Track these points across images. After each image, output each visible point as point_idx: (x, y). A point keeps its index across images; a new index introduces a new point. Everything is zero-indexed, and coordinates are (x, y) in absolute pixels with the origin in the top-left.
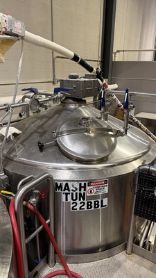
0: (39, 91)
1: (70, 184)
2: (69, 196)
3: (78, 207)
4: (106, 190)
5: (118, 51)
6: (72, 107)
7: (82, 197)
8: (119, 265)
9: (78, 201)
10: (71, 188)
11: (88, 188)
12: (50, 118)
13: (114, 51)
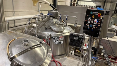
0: (44, 14)
1: (55, 37)
2: (55, 40)
3: (56, 43)
4: (63, 39)
5: (59, 1)
6: (51, 19)
7: (58, 40)
8: (66, 59)
9: (56, 42)
10: (55, 38)
11: (59, 38)
12: (46, 22)
13: (58, 1)
